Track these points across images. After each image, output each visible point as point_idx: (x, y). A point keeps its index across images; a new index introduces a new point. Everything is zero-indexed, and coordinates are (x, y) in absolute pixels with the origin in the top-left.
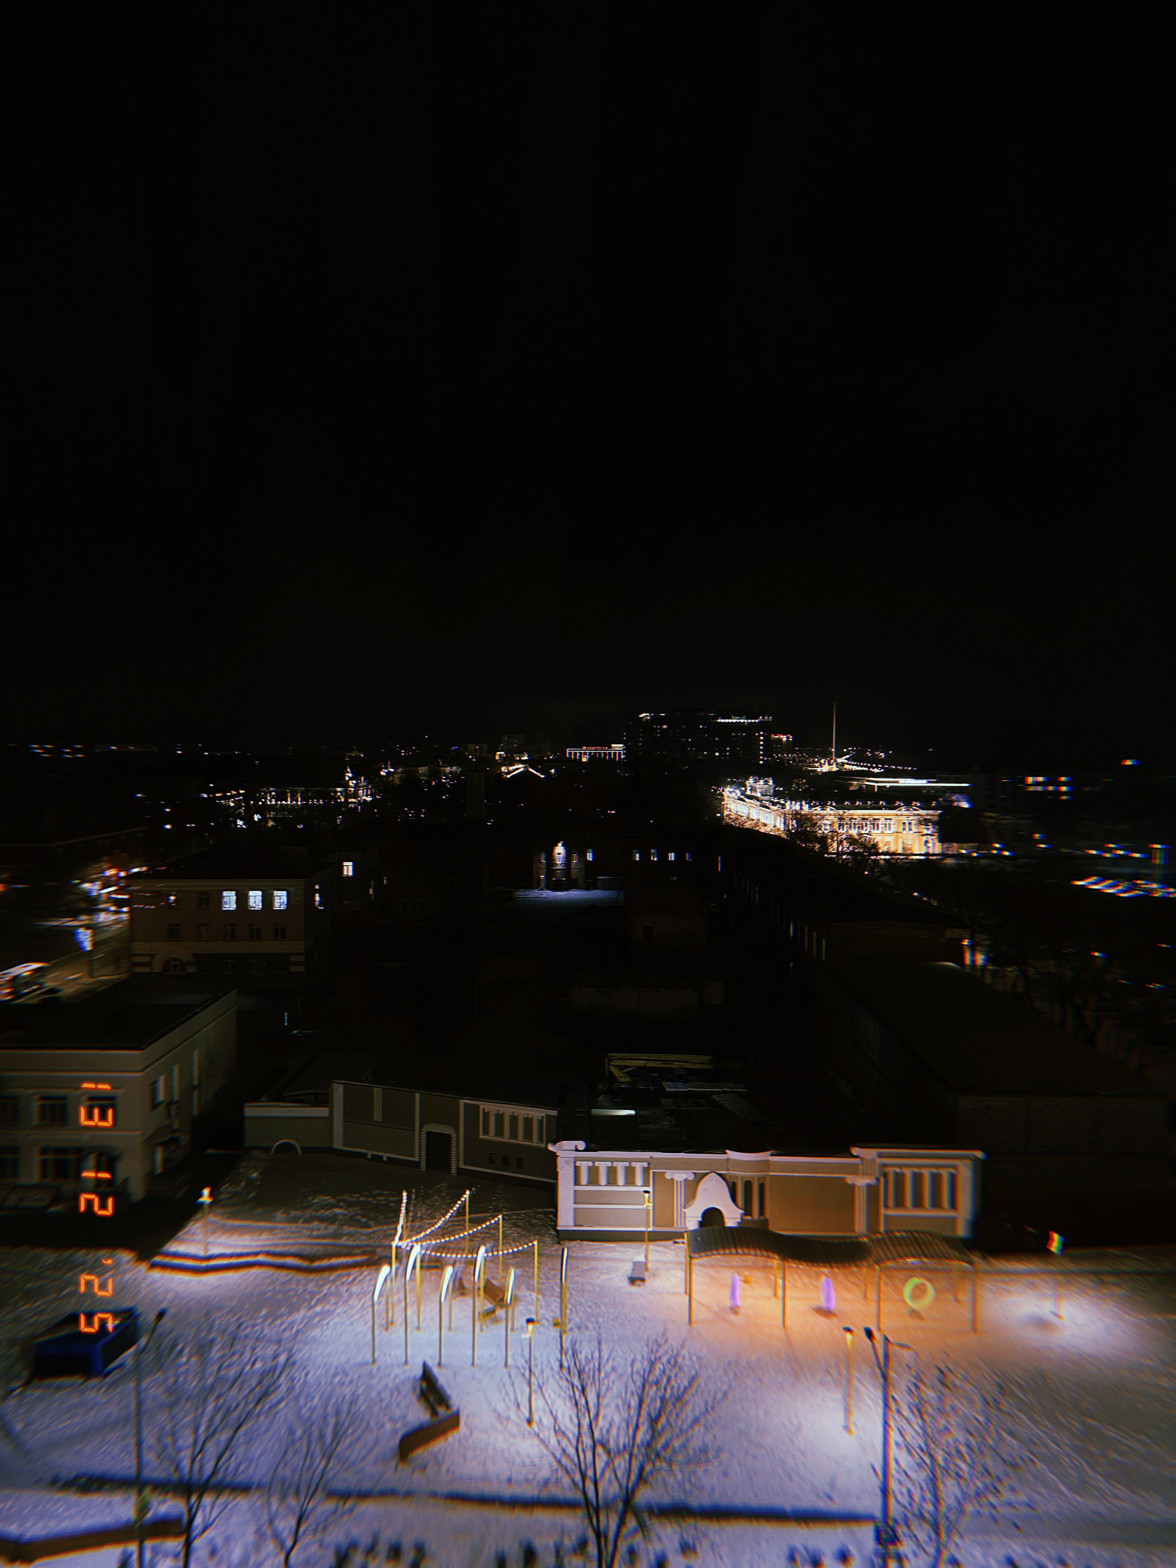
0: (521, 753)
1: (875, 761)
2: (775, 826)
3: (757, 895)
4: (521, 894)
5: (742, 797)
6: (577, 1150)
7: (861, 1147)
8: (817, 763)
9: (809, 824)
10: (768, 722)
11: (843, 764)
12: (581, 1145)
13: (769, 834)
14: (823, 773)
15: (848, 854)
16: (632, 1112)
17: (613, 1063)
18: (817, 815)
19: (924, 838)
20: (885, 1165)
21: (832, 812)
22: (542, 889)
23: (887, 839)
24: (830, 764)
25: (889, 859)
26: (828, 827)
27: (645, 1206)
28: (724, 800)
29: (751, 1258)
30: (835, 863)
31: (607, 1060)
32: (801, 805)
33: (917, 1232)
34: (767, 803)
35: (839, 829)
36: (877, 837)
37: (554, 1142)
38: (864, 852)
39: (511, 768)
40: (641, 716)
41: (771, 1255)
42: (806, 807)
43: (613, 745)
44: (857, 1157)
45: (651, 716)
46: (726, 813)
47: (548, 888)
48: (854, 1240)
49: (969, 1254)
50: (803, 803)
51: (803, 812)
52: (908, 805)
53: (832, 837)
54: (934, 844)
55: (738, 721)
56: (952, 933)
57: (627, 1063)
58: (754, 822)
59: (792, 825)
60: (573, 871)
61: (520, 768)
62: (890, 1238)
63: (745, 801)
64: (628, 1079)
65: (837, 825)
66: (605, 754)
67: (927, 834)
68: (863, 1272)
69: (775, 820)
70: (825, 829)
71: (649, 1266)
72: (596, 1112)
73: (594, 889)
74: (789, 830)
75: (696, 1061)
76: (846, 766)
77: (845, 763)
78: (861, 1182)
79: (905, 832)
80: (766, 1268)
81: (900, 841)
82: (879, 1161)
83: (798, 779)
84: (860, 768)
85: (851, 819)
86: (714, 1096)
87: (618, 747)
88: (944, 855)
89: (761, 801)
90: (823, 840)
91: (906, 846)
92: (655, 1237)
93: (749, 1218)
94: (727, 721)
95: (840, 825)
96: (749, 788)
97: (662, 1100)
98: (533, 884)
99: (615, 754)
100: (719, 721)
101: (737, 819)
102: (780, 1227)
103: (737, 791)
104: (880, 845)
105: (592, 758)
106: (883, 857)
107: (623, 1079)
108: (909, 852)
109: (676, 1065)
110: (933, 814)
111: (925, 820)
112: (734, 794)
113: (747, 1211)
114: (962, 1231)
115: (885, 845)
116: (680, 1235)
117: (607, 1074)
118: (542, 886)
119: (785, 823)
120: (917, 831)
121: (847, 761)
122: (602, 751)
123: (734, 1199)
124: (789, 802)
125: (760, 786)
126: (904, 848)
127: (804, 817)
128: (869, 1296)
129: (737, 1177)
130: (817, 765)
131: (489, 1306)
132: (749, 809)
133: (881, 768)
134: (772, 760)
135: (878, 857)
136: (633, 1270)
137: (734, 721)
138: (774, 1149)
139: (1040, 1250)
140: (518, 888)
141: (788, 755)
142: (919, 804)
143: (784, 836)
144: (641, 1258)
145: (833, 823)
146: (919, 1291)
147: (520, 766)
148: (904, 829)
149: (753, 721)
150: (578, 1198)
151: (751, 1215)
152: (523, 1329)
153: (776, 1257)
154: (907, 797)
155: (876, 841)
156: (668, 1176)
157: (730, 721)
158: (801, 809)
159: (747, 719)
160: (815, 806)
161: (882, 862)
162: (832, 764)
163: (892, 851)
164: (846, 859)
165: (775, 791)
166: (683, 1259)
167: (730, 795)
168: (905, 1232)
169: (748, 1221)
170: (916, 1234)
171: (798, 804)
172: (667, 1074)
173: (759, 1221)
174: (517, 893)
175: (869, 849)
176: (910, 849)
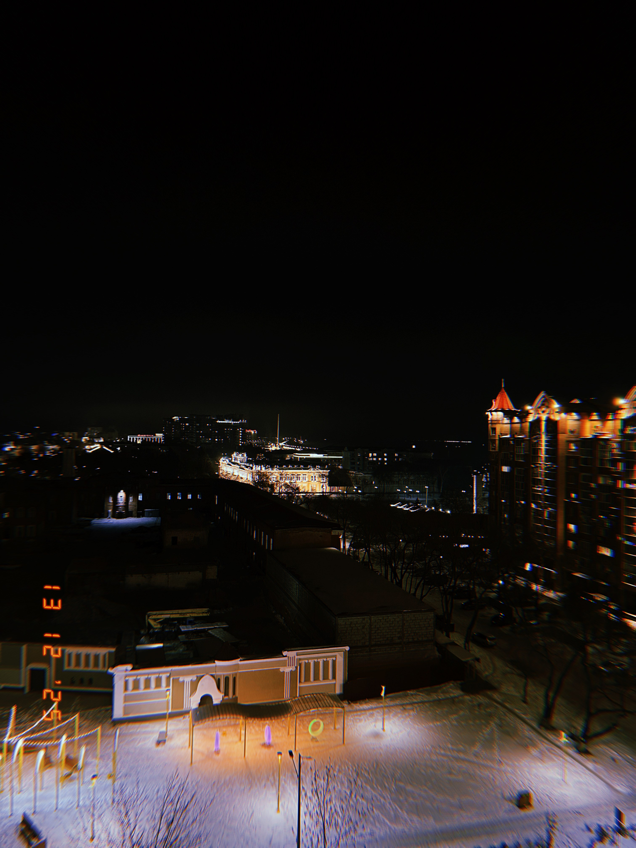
0: (99, 437)
1: (298, 444)
2: (247, 479)
3: (237, 517)
4: (97, 521)
5: (230, 463)
6: (126, 670)
7: (288, 651)
8: (269, 445)
9: (265, 478)
10: (244, 423)
11: (282, 446)
12: (129, 667)
13: (244, 483)
14: (272, 450)
15: (285, 493)
16: (161, 645)
17: (150, 617)
18: (269, 473)
19: (322, 484)
20: (300, 659)
21: (277, 471)
22: (109, 518)
23: (304, 485)
24: (276, 446)
25: (305, 496)
26: (275, 479)
27: (167, 699)
28: (220, 465)
29: (227, 720)
30: (277, 498)
31: (147, 616)
32: (261, 468)
33: (316, 694)
34: (243, 467)
35: (280, 480)
36: (299, 484)
37: (113, 667)
38: (292, 492)
39: (92, 447)
40: (173, 418)
41: (238, 717)
42: (263, 469)
43: (156, 434)
44: (286, 656)
45: (179, 418)
46: (221, 472)
47: (114, 516)
48: (283, 703)
49: (342, 702)
50: (262, 466)
51: (262, 471)
52: (314, 467)
53: (277, 484)
54: (326, 487)
55: (228, 422)
56: (334, 533)
57: (159, 617)
58: (236, 477)
59: (256, 478)
60: (129, 506)
61: (98, 447)
62: (302, 699)
63: (231, 466)
64: (159, 626)
65: (279, 478)
66: (151, 439)
67: (323, 482)
68: (287, 720)
69: (247, 476)
70: (273, 480)
71: (168, 733)
72: (139, 647)
73: (142, 517)
74: (254, 481)
75: (200, 612)
76: (284, 447)
77: (283, 445)
78: (287, 670)
79: (312, 481)
80: (236, 725)
81: (310, 486)
82: (296, 657)
83: (259, 454)
84: (291, 448)
85: (286, 475)
86: (210, 631)
87: (159, 435)
88: (331, 493)
89: (240, 465)
90: (272, 486)
91: (313, 488)
92: (172, 716)
93: (226, 697)
94: (222, 422)
95: (281, 478)
96: (233, 458)
97: (179, 636)
98: (103, 515)
99: (157, 439)
100: (218, 422)
101: (227, 475)
102: (243, 701)
103: (227, 460)
104: (301, 488)
105: (144, 441)
106: (302, 494)
107: (156, 626)
108: (314, 491)
109: (188, 615)
110: (326, 472)
111: (322, 475)
112: (225, 462)
113: (226, 694)
114: (338, 691)
115: (303, 488)
116: (187, 712)
117: (147, 624)
118: (110, 516)
119: (252, 477)
120: (318, 481)
121: (284, 445)
122: (149, 437)
123: (219, 687)
124: (255, 466)
125: (239, 457)
126: (312, 490)
127: (262, 474)
128: (290, 733)
129: (221, 675)
130: (269, 446)
131: (67, 771)
132: (233, 470)
133: (301, 448)
134: (246, 443)
135: (299, 495)
136: (159, 737)
137: (226, 422)
138: (242, 657)
139: (377, 696)
140: (94, 517)
141: (254, 441)
142: (319, 467)
143: (251, 484)
144: (164, 729)
145: (277, 477)
146: (316, 726)
147: (98, 445)
148: (312, 480)
149: (236, 422)
150: (126, 699)
151: (228, 695)
152: (90, 783)
153: (241, 717)
154: (314, 463)
155: (298, 486)
156: (181, 679)
157: (224, 422)
158: (261, 469)
159: (233, 421)
160: (268, 468)
161: (301, 497)
162: (277, 446)
163: (306, 491)
164: (283, 496)
165: (247, 460)
166: (188, 727)
167: (223, 462)
168: (310, 694)
169: (226, 699)
170: (315, 695)
171: (260, 467)
172: (183, 621)
173: (232, 699)
174: (93, 521)
175: (295, 490)
176: (315, 490)
